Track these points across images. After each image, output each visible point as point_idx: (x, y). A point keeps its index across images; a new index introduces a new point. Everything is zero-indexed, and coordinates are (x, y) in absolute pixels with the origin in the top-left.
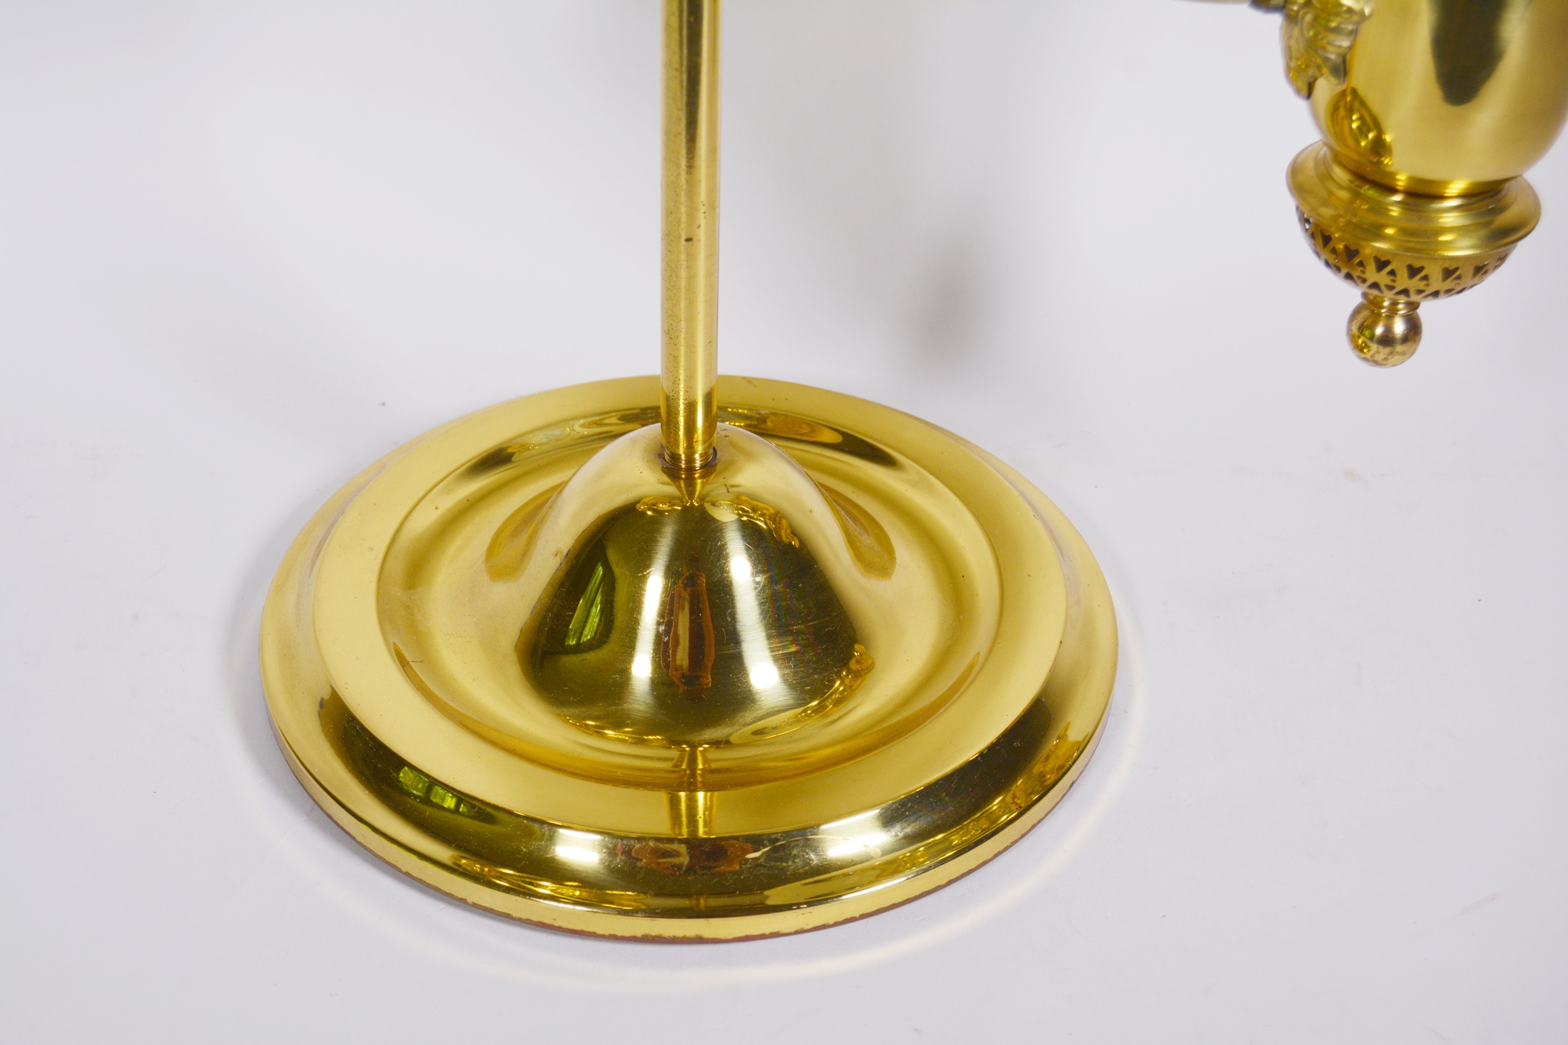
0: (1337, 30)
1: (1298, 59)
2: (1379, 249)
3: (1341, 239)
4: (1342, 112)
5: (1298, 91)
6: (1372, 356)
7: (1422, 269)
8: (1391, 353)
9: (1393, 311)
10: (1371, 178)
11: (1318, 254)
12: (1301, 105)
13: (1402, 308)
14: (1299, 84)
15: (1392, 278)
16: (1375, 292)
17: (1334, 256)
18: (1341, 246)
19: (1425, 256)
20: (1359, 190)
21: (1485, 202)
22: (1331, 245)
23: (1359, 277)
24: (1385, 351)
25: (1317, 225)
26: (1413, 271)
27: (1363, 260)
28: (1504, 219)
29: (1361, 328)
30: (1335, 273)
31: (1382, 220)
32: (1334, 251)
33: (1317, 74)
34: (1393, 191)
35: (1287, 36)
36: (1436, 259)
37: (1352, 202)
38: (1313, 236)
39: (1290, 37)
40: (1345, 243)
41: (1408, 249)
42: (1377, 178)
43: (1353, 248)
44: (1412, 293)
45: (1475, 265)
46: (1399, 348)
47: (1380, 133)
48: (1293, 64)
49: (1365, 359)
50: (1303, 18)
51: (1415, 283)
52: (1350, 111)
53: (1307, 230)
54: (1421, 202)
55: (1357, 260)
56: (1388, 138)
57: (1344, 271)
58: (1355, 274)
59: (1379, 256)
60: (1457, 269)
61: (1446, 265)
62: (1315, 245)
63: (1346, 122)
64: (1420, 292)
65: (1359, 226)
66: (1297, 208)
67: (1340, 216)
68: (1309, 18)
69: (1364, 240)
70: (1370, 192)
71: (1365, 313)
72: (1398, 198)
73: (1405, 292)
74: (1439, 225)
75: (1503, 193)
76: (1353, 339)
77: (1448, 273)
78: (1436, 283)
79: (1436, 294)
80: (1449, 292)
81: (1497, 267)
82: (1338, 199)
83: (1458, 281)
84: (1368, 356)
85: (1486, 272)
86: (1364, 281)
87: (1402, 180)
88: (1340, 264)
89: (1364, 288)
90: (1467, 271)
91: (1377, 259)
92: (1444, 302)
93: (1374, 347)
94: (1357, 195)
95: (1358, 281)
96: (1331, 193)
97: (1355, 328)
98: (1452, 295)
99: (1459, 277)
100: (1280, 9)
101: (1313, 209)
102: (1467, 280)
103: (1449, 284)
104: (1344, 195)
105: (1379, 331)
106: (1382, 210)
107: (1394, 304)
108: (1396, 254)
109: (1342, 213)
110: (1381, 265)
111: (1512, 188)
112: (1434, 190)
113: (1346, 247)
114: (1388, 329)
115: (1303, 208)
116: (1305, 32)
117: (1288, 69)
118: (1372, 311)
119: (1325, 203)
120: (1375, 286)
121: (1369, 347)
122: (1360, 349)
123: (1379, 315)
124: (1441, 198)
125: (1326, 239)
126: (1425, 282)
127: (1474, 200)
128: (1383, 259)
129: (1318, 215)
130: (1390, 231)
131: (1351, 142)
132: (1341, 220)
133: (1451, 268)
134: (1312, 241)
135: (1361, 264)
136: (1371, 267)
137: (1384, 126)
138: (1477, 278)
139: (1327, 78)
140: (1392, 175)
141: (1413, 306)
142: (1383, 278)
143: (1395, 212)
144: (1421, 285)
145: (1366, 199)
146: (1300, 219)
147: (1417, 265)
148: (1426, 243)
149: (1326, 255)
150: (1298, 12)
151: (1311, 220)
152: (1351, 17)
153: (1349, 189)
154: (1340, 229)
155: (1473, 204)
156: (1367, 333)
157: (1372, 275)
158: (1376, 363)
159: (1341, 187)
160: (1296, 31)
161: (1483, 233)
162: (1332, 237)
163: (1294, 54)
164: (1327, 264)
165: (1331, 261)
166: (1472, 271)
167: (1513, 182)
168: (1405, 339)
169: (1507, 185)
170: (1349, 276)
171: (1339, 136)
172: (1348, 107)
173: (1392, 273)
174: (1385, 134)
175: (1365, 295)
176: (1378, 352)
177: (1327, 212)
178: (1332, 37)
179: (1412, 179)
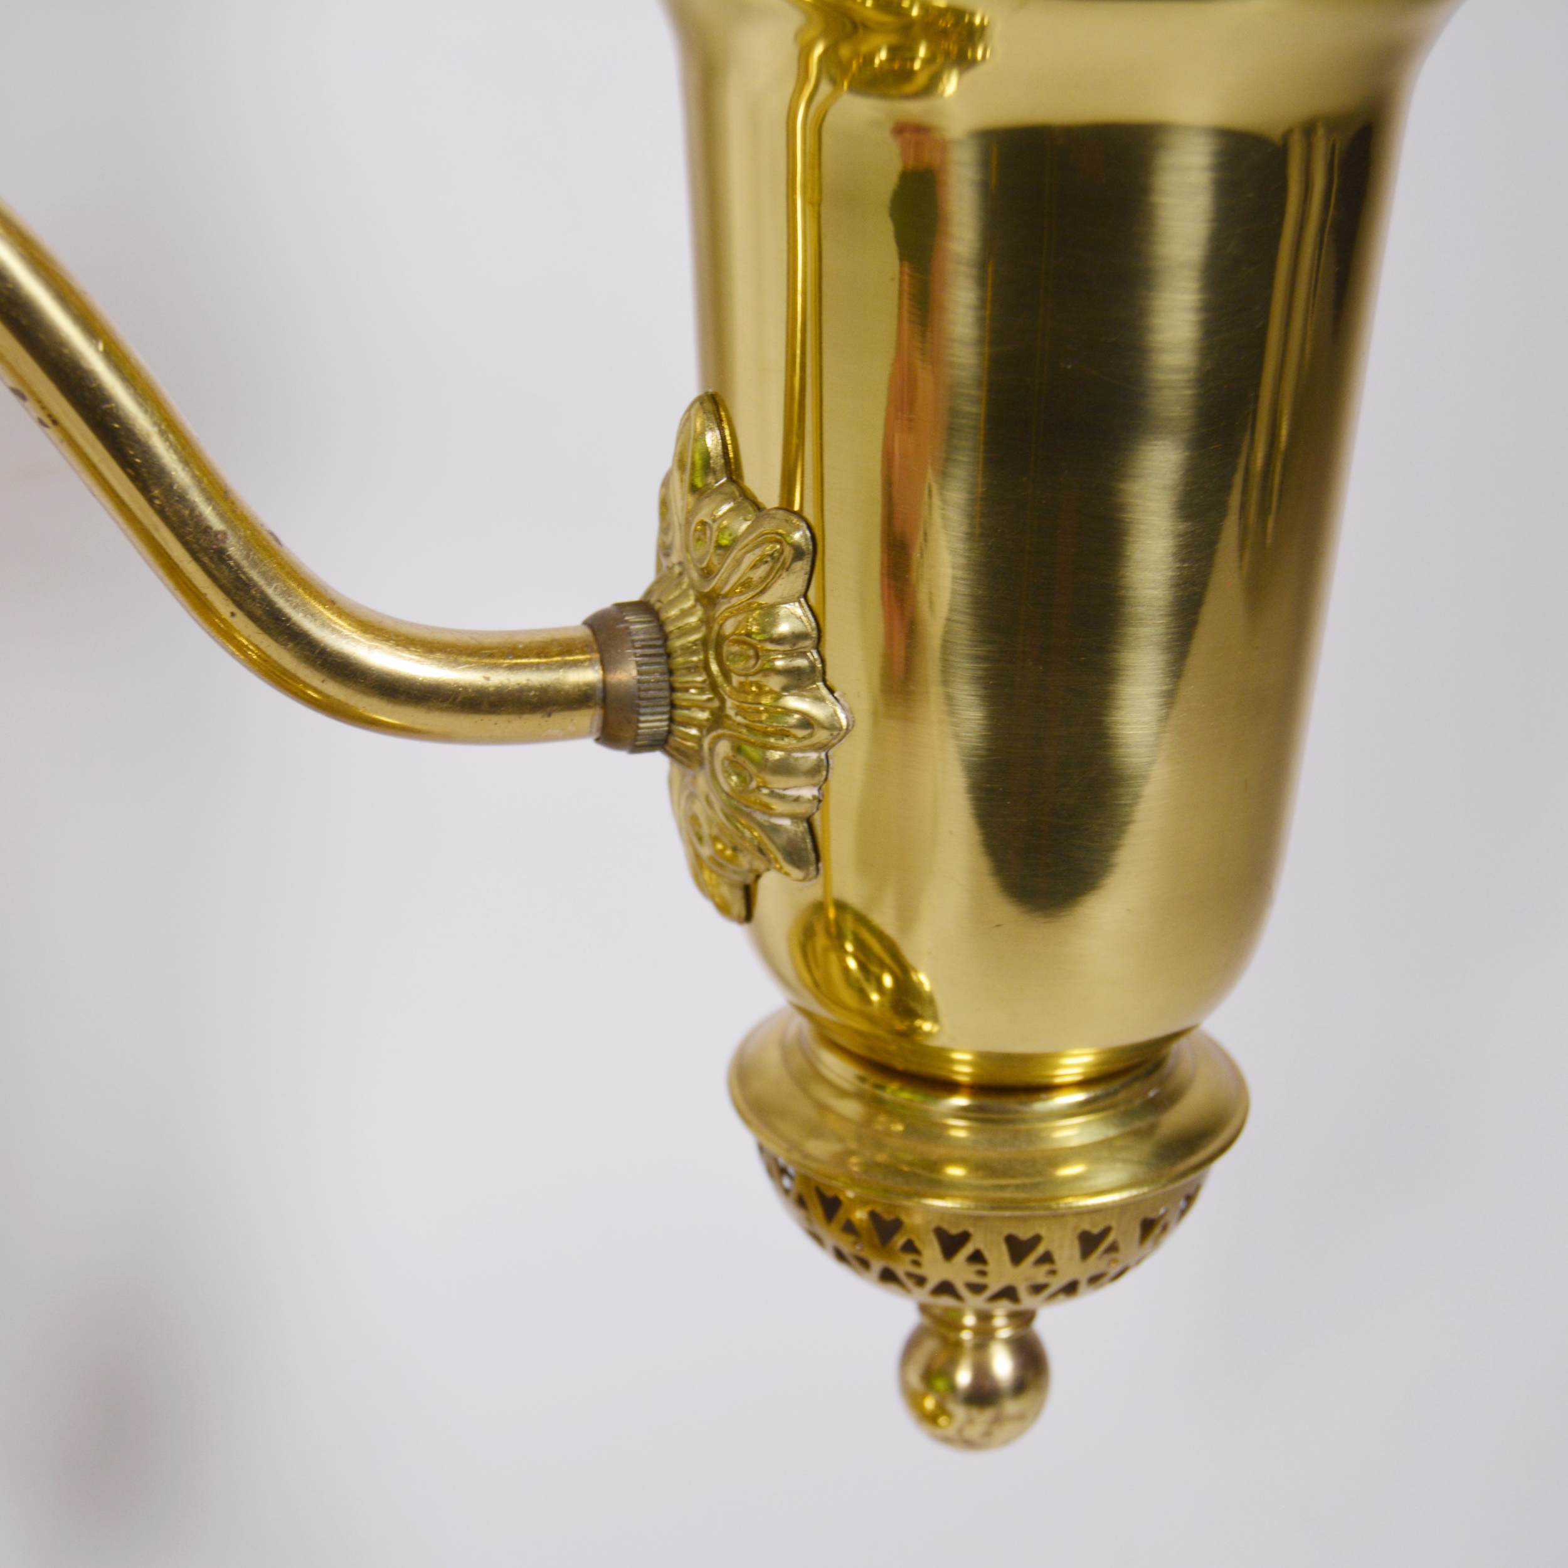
0: (784, 769)
1: (715, 839)
2: (943, 1213)
3: (861, 1202)
4: (821, 941)
5: (723, 909)
6: (960, 1431)
7: (1037, 1240)
8: (997, 1421)
9: (985, 1334)
10: (900, 1065)
11: (817, 1238)
12: (736, 933)
13: (1003, 1329)
14: (725, 891)
15: (979, 1267)
16: (946, 1301)
17: (851, 1238)
18: (860, 1215)
19: (1041, 1212)
20: (879, 1092)
21: (1138, 1086)
22: (841, 1217)
23: (910, 1275)
24: (983, 1418)
25: (806, 1180)
26: (1018, 1249)
27: (914, 1238)
28: (1176, 1119)
29: (929, 1376)
30: (859, 1273)
31: (937, 1151)
32: (849, 1228)
33: (759, 864)
34: (951, 1087)
35: (683, 794)
36: (1059, 1217)
37: (869, 1122)
38: (801, 1202)
39: (692, 797)
40: (869, 1208)
41: (998, 1205)
42: (914, 1067)
43: (888, 1217)
44: (1023, 1293)
45: (1141, 1217)
46: (1011, 1407)
47: (903, 973)
48: (706, 851)
49: (947, 1440)
50: (712, 750)
51: (1027, 1272)
52: (838, 938)
53: (787, 1192)
54: (1011, 1104)
55: (900, 1241)
56: (923, 980)
57: (877, 1265)
58: (902, 1266)
59: (945, 1226)
60: (1106, 1231)
61: (1086, 1226)
62: (809, 1219)
63: (833, 957)
64: (1037, 1289)
65: (891, 1170)
66: (761, 1149)
67: (850, 1153)
68: (724, 748)
69: (909, 1196)
70: (896, 1093)
71: (930, 1345)
72: (960, 1101)
73: (1009, 1293)
74: (1056, 1145)
75: (1170, 1062)
76: (914, 1400)
77: (1089, 1243)
78: (1069, 1264)
79: (1071, 1289)
80: (1095, 1280)
81: (1183, 1213)
82: (843, 1118)
83: (1113, 1255)
84: (951, 1431)
85: (1165, 1228)
86: (921, 1281)
87: (963, 1067)
88: (865, 1254)
89: (923, 1294)
90: (1125, 1233)
91: (940, 1233)
92: (1088, 1301)
93: (960, 1412)
94: (876, 1104)
95: (909, 1283)
96: (823, 1108)
97: (914, 1378)
98: (1102, 1285)
99: (1113, 1248)
100: (659, 742)
101: (793, 1146)
102: (1126, 1252)
103: (1096, 1262)
104: (851, 1109)
105: (964, 1377)
106: (933, 1131)
107: (985, 1318)
108: (980, 1218)
109: (852, 1145)
110: (951, 1244)
111: (1182, 1052)
112: (1034, 1076)
113: (873, 1215)
114: (982, 1372)
115: (774, 1148)
116: (721, 779)
117: (698, 864)
118: (945, 1340)
119: (816, 1131)
120: (945, 1288)
121: (949, 1415)
122: (930, 1419)
123: (958, 1345)
124: (1048, 1089)
125: (831, 1206)
126: (1046, 1267)
127: (1116, 1084)
128: (954, 1231)
129: (806, 1156)
130: (955, 1172)
131: (848, 996)
132: (854, 1160)
133: (1096, 1231)
134: (801, 1213)
135: (910, 1247)
136: (931, 1251)
137: (909, 953)
138: (1149, 1243)
139: (780, 870)
140: (942, 1055)
141: (1023, 1319)
142: (959, 1271)
143: (959, 1130)
144: (1040, 1275)
145: (894, 1111)
146: (770, 1171)
147: (1024, 1233)
148: (1035, 1186)
149: (833, 1236)
150: (699, 740)
151: (791, 1170)
152: (811, 735)
153: (859, 1096)
154: (854, 1182)
155: (1116, 1092)
156: (940, 1384)
157: (935, 1267)
158: (969, 1444)
159: (842, 1093)
160: (702, 782)
161: (1146, 1148)
162: (841, 1197)
163: (706, 831)
164: (840, 1256)
165: (847, 1249)
166: (1137, 1232)
167: (1183, 1042)
168: (1020, 1387)
169: (1175, 1047)
170: (888, 1276)
171: (820, 988)
172: (833, 930)
173: (977, 1257)
174: (916, 971)
175: (924, 1309)
176: (970, 1421)
177: (820, 1149)
178: (778, 783)
179: (984, 1059)
